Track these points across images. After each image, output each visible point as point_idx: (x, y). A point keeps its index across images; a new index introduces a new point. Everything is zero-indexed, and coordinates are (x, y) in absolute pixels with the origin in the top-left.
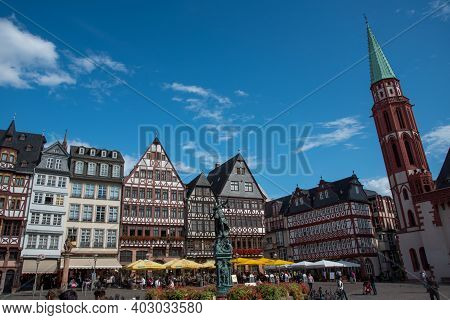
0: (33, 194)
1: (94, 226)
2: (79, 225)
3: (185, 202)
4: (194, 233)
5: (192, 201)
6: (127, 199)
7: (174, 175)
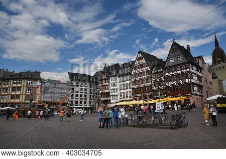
0: (111, 84)
1: (125, 91)
2: (122, 91)
3: (151, 75)
4: (154, 88)
5: (153, 74)
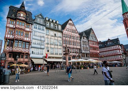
0: (33, 32)
3: (80, 41)
4: (83, 51)
5: (82, 41)
6: (64, 38)
7: (76, 32)
